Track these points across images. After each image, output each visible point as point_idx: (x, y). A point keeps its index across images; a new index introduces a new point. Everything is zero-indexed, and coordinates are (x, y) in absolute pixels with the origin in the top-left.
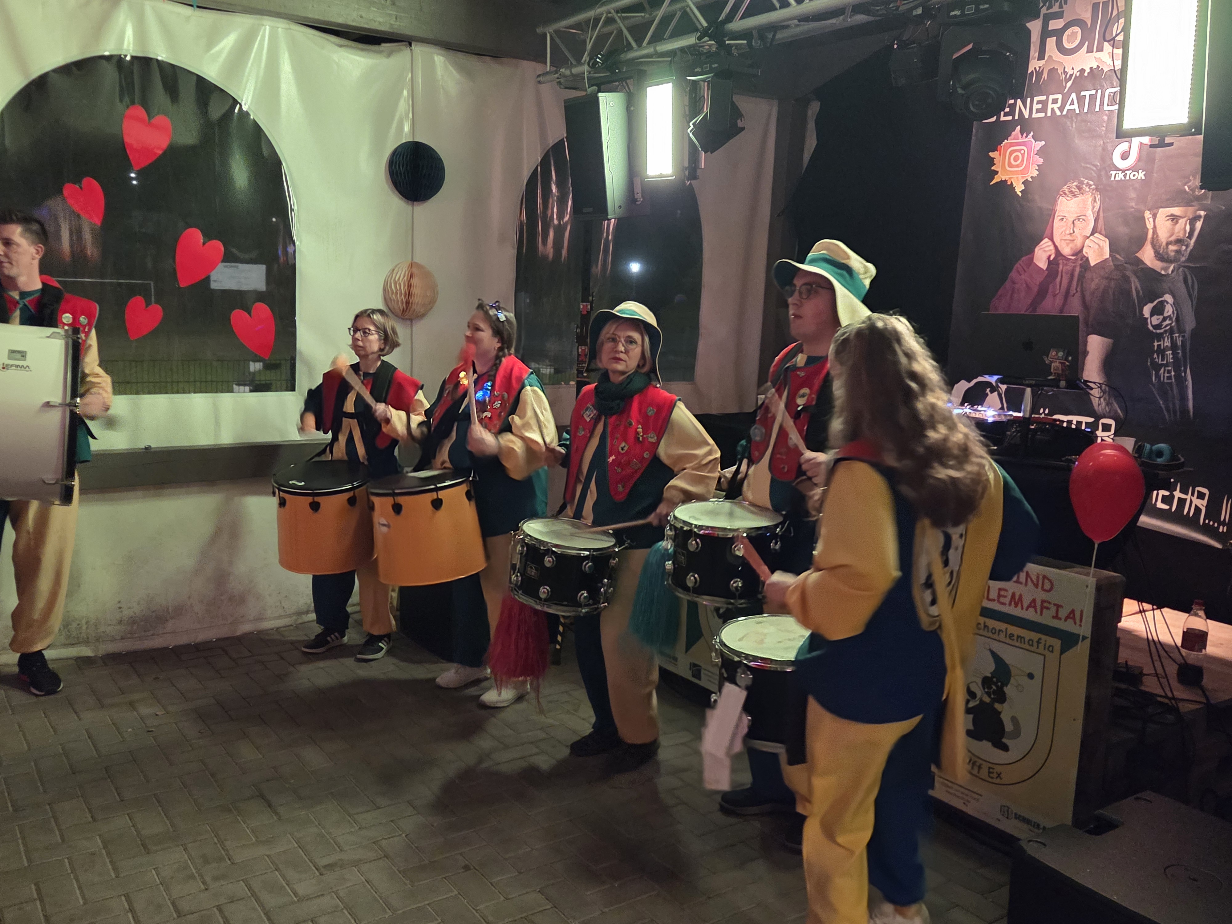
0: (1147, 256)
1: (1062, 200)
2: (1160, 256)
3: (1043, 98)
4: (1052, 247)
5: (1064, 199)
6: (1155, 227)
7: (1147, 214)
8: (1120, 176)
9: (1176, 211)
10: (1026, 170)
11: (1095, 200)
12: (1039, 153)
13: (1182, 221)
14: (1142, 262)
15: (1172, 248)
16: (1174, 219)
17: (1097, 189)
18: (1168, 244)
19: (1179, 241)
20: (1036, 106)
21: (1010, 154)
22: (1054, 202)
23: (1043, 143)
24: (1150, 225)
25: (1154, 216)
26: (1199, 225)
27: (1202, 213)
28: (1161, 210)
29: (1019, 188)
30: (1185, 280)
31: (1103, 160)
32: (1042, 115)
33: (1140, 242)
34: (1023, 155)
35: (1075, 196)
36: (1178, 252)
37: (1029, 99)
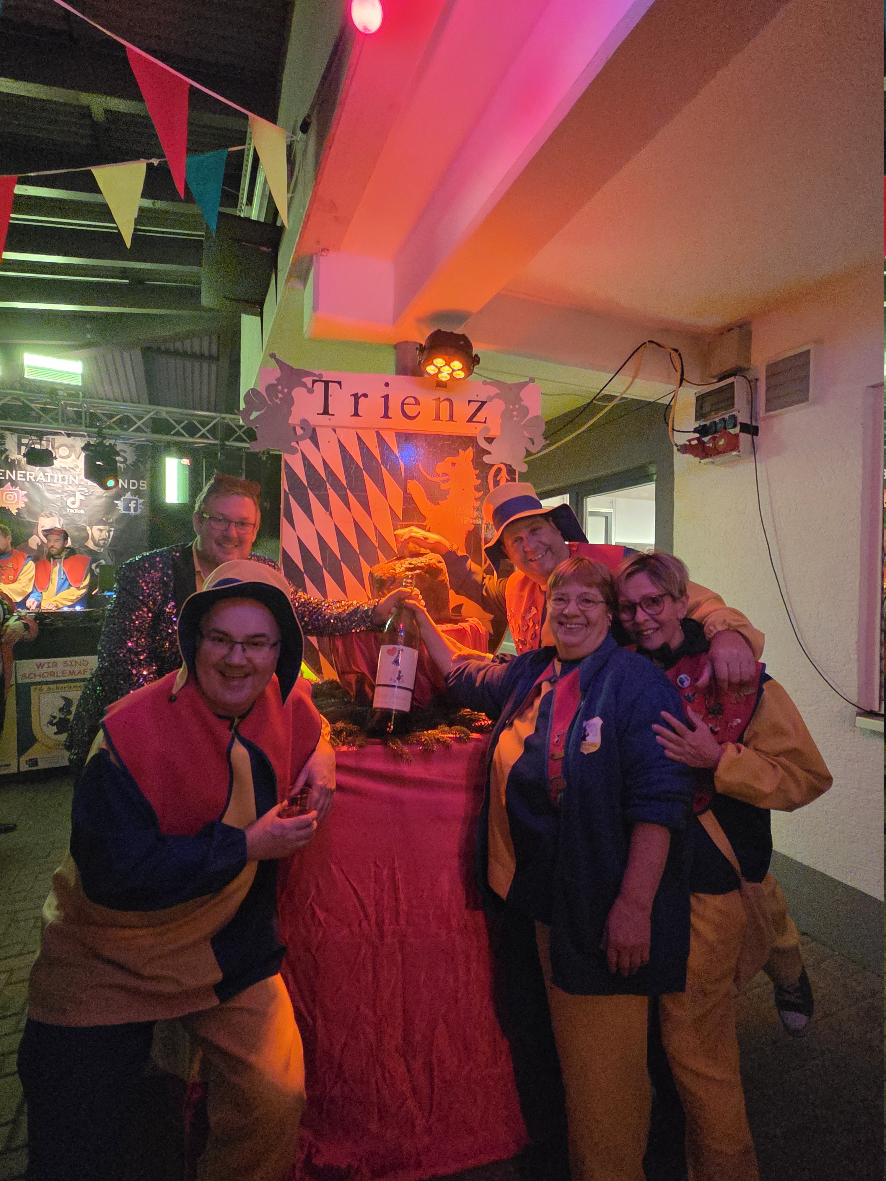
0: (90, 544)
1: (41, 518)
2: (96, 545)
3: (24, 472)
4: (39, 539)
5: (42, 518)
6: (92, 534)
7: (88, 528)
8: (72, 511)
9: (101, 527)
10: (18, 503)
11: (60, 520)
12: (26, 495)
13: (104, 532)
14: (88, 547)
15: (101, 542)
16: (101, 530)
17: (60, 515)
18: (99, 540)
19: (103, 539)
20: (19, 475)
21: (7, 494)
22: (37, 519)
23: (26, 492)
24: (90, 532)
25: (91, 529)
26: (112, 533)
27: (113, 529)
28: (94, 527)
29: (14, 512)
30: (109, 554)
31: (62, 503)
32: (24, 479)
33: (86, 538)
34: (14, 496)
35: (48, 517)
36: (104, 543)
37: (14, 472)
